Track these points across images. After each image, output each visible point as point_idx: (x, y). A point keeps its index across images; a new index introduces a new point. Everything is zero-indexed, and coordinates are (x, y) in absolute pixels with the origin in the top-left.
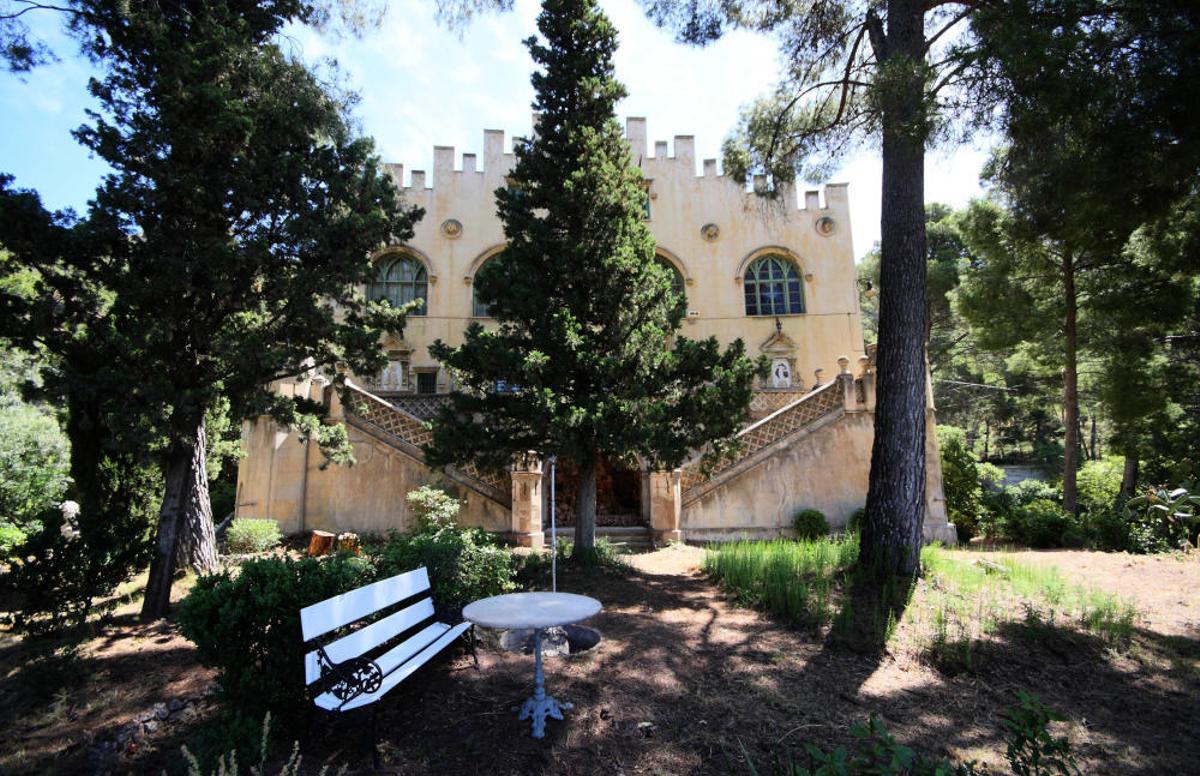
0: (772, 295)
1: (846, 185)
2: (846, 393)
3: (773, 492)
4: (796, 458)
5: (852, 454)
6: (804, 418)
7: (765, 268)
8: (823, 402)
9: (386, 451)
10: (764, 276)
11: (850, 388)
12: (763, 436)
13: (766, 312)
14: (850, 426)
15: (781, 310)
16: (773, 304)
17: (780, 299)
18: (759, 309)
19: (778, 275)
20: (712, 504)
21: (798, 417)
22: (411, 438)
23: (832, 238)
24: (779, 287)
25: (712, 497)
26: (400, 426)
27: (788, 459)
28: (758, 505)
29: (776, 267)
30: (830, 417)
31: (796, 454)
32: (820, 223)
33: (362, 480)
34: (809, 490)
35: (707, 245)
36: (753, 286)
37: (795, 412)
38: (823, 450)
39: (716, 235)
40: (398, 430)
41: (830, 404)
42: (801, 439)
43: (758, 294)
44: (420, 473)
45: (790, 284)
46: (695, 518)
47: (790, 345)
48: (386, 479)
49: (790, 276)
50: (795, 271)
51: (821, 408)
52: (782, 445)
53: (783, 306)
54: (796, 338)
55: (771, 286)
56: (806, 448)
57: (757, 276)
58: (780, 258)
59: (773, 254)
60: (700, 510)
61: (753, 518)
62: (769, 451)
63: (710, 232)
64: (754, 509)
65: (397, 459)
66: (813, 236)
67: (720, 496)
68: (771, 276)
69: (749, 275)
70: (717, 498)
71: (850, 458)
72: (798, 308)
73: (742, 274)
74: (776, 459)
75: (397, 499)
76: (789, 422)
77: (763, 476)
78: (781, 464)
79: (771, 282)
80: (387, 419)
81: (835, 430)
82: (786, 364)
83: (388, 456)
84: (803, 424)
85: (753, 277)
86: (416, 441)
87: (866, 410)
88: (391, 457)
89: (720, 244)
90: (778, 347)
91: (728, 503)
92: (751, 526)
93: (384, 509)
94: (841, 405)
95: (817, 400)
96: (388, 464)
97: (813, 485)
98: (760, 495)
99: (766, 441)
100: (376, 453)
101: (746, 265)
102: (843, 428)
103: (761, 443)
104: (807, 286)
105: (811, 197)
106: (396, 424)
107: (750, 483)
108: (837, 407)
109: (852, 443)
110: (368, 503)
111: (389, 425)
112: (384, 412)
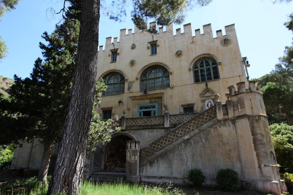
0: (206, 73)
1: (234, 25)
2: (217, 111)
3: (181, 160)
4: (193, 143)
5: (222, 141)
6: (198, 124)
7: (202, 63)
8: (207, 116)
10: (202, 66)
11: (219, 109)
12: (178, 133)
13: (203, 80)
14: (220, 127)
15: (210, 79)
16: (206, 77)
17: (209, 74)
18: (200, 80)
19: (208, 65)
20: (154, 165)
21: (194, 123)
23: (229, 46)
24: (209, 70)
25: (154, 162)
27: (189, 144)
28: (174, 166)
29: (207, 62)
30: (210, 123)
31: (193, 142)
32: (223, 41)
34: (199, 159)
35: (178, 59)
36: (198, 71)
37: (193, 121)
38: (206, 139)
39: (181, 54)
41: (210, 116)
42: (195, 135)
43: (200, 74)
45: (213, 68)
46: (146, 171)
47: (213, 92)
49: (213, 64)
50: (214, 62)
51: (206, 119)
52: (187, 137)
53: (211, 77)
54: (215, 90)
55: (205, 70)
56: (198, 138)
57: (199, 67)
58: (208, 58)
59: (204, 57)
60: (149, 167)
61: (172, 173)
62: (180, 140)
63: (179, 54)
64: (172, 168)
66: (221, 47)
67: (157, 161)
68: (205, 66)
69: (195, 67)
70: (156, 162)
71: (221, 143)
72: (217, 77)
73: (191, 67)
74: (183, 144)
76: (190, 126)
77: (177, 152)
78: (185, 146)
79: (205, 68)
81: (212, 129)
82: (212, 101)
84: (197, 127)
85: (197, 67)
87: (229, 118)
89: (183, 57)
90: (207, 94)
91: (161, 165)
92: (171, 176)
94: (216, 117)
95: (204, 115)
97: (201, 157)
98: (175, 161)
99: (179, 135)
101: (193, 63)
102: (216, 128)
103: (177, 136)
104: (219, 67)
105: (218, 33)
107: (171, 155)
108: (213, 118)
109: (221, 135)
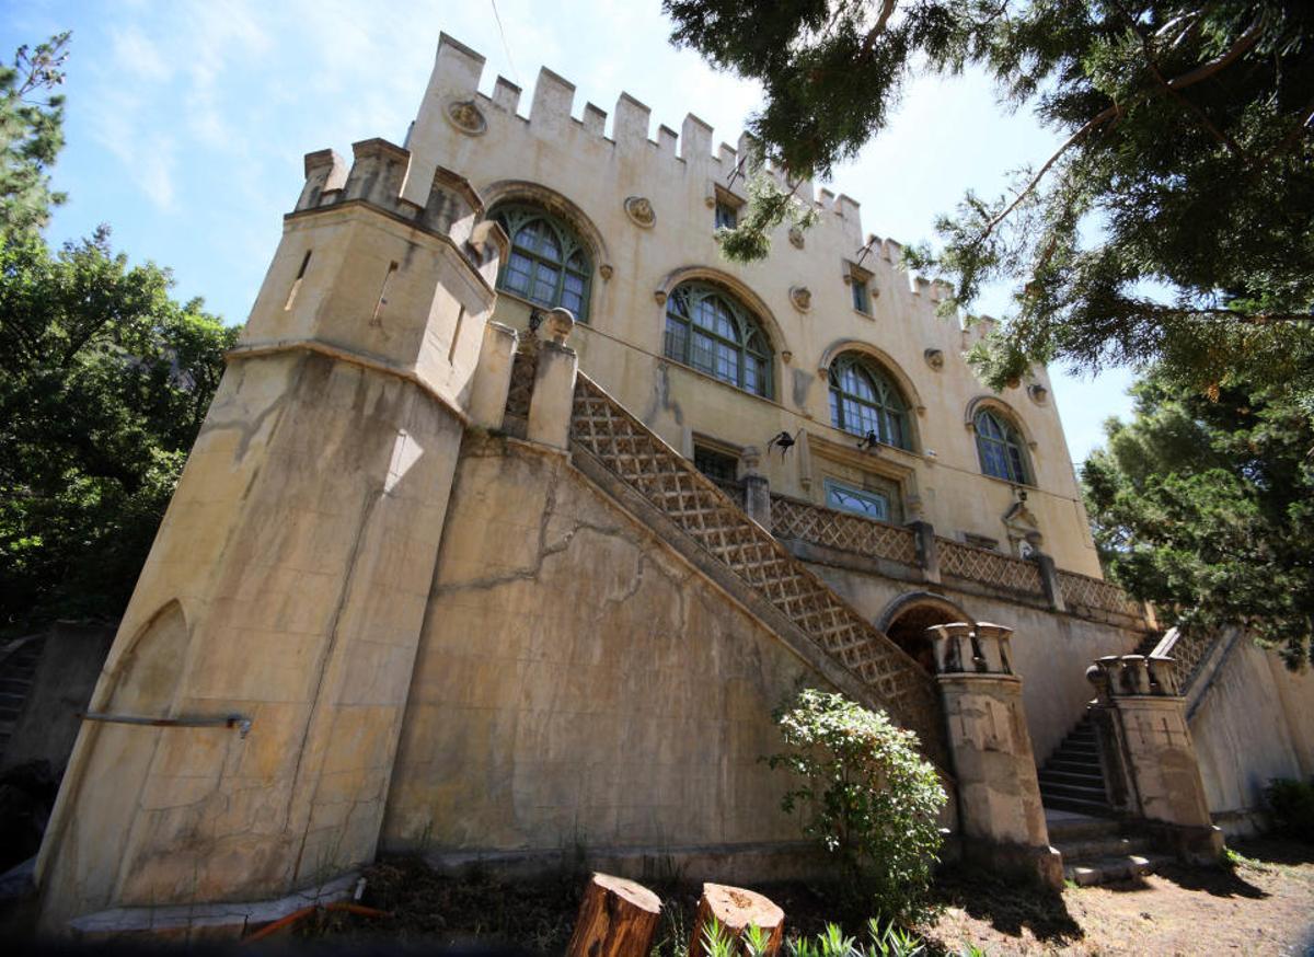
0: (995, 457)
7: (984, 422)
9: (675, 571)
10: (984, 431)
22: (725, 549)
26: (699, 512)
29: (994, 424)
32: (1032, 389)
33: (607, 652)
35: (932, 374)
39: (941, 364)
40: (694, 521)
44: (756, 652)
45: (1010, 449)
48: (674, 659)
49: (1008, 440)
55: (992, 445)
58: (998, 415)
59: (992, 408)
63: (934, 359)
65: (699, 598)
66: (1028, 400)
68: (990, 433)
73: (972, 420)
75: (701, 727)
79: (992, 441)
80: (669, 485)
83: (679, 588)
86: (735, 559)
88: (687, 591)
89: (945, 378)
93: (666, 757)
96: (680, 612)
100: (648, 574)
101: (974, 411)
104: (1033, 455)
106: (690, 504)
110: (623, 734)
111: (673, 503)
112: (662, 466)
